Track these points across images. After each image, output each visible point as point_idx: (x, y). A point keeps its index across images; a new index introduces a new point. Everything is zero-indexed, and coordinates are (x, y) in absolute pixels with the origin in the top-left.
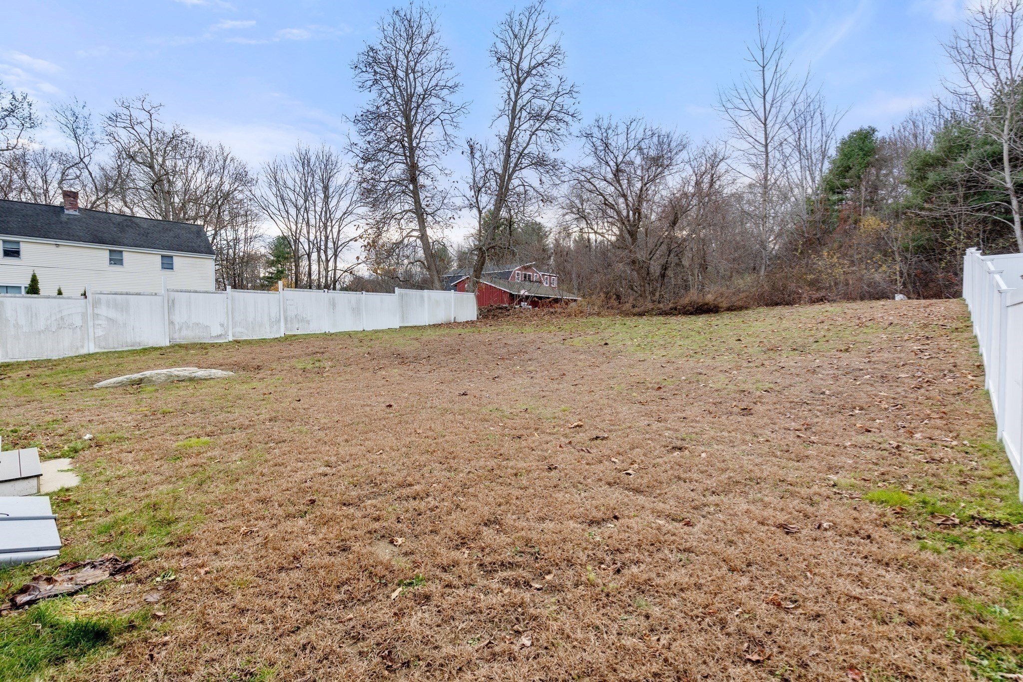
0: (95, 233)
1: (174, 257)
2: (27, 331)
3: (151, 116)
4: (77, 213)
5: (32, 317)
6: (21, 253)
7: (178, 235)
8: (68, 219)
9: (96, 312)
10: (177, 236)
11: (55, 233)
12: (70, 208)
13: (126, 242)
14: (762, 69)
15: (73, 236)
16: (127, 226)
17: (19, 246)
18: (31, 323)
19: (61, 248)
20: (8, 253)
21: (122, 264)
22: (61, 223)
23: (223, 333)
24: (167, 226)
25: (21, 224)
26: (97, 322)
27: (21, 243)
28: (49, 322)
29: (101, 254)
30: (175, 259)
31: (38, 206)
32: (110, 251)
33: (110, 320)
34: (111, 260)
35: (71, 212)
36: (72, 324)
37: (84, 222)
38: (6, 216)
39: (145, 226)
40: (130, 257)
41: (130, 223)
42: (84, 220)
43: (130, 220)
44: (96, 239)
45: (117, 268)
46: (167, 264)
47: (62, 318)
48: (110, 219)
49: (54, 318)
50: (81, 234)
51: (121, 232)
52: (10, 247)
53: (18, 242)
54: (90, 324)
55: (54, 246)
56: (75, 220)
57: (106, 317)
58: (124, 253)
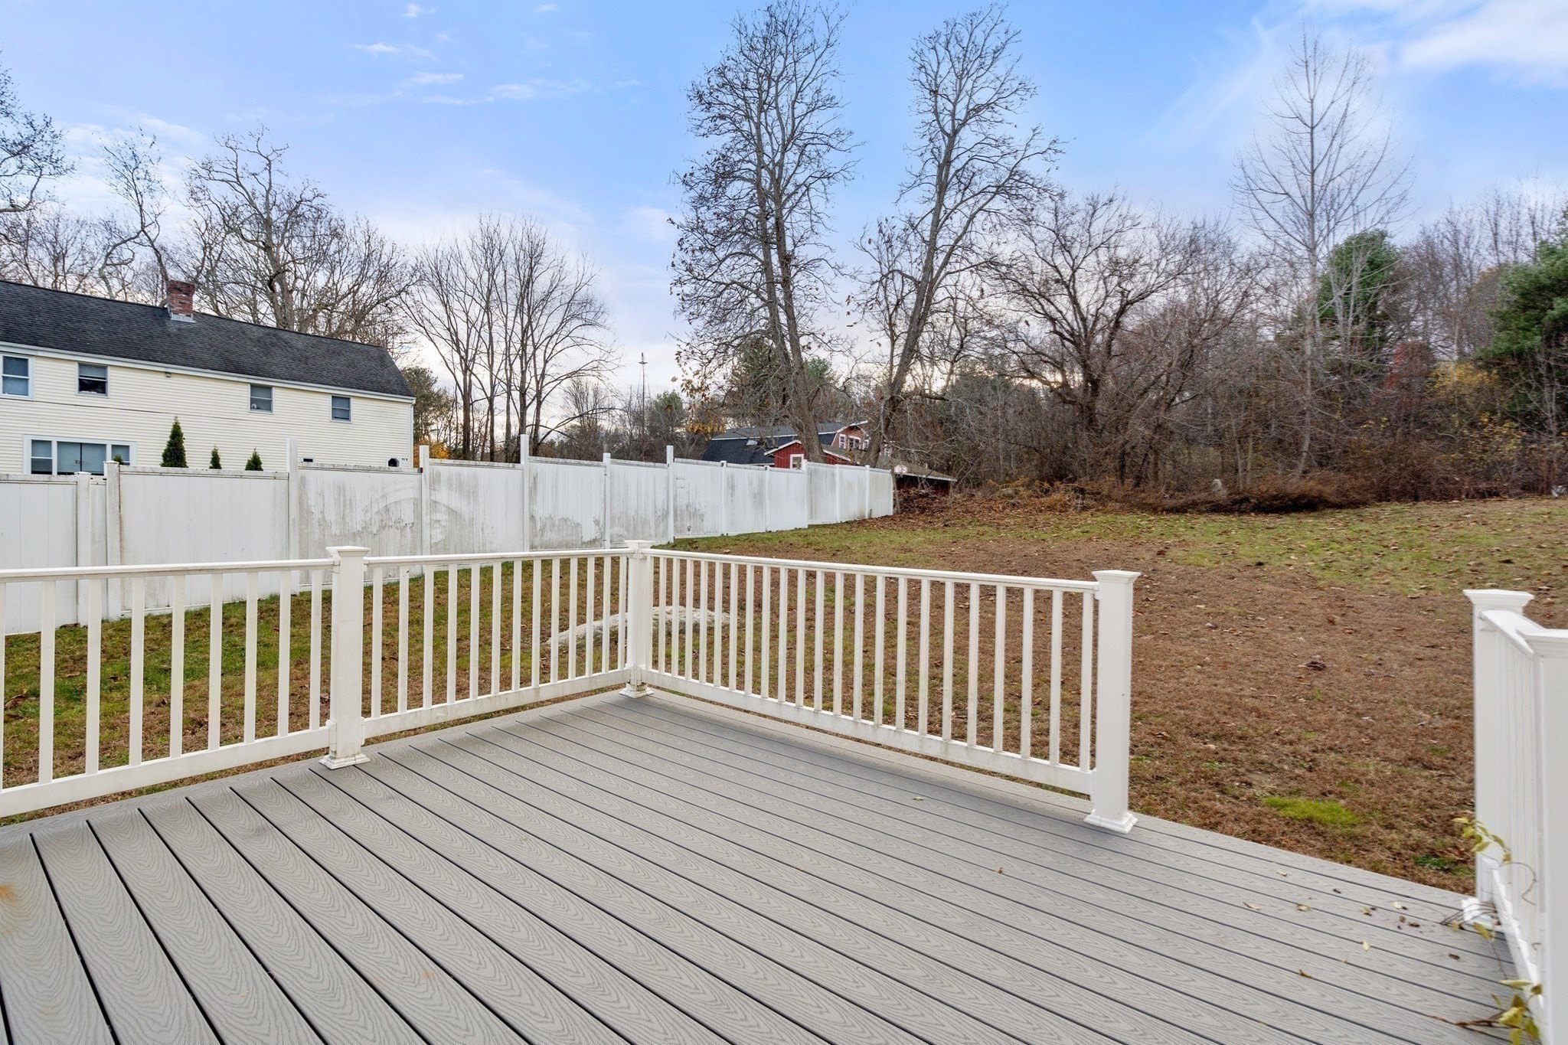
0: (226, 354)
1: (352, 400)
2: (338, 533)
3: (269, 164)
4: (190, 320)
5: (344, 506)
6: (110, 387)
7: (353, 362)
8: (179, 329)
9: (433, 498)
10: (351, 365)
11: (163, 352)
12: (181, 311)
13: (277, 372)
14: (1309, 130)
15: (193, 358)
16: (272, 344)
17: (105, 373)
18: (343, 518)
19: (174, 380)
20: (85, 386)
21: (270, 409)
22: (169, 335)
23: (598, 536)
24: (333, 347)
25: (106, 335)
26: (434, 517)
27: (109, 369)
28: (369, 516)
29: (236, 392)
30: (353, 401)
31: (126, 306)
32: (253, 386)
33: (452, 512)
34: (252, 401)
35: (182, 318)
36: (400, 520)
37: (204, 336)
38: (79, 321)
39: (300, 345)
40: (283, 396)
41: (275, 340)
42: (204, 332)
43: (275, 335)
44: (230, 365)
45: (261, 416)
46: (341, 411)
47: (387, 509)
48: (244, 332)
49: (375, 510)
50: (206, 356)
51: (266, 355)
52: (93, 375)
53: (104, 368)
54: (426, 520)
55: (163, 376)
56: (190, 331)
57: (448, 507)
58: (274, 390)
